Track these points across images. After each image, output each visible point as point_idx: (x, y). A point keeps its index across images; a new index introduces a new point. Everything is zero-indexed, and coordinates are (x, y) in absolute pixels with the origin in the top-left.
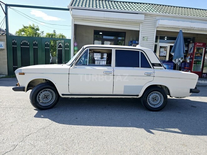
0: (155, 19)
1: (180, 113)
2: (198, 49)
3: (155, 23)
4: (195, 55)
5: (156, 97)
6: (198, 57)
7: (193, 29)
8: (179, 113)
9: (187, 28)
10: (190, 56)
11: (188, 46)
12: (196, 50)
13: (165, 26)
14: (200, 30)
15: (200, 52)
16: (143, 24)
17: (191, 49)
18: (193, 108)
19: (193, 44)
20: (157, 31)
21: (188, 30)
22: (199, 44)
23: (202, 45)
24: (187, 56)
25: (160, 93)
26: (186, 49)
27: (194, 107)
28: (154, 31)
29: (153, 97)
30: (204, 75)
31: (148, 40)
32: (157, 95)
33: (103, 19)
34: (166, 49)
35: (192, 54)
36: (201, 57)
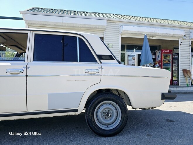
0: (118, 26)
1: (151, 135)
2: (165, 57)
3: (118, 30)
4: (164, 62)
5: (109, 111)
6: (166, 64)
7: (158, 35)
8: (148, 135)
9: (151, 34)
10: (159, 64)
11: (155, 54)
12: (163, 57)
13: (129, 32)
14: (164, 36)
15: (167, 58)
16: (106, 31)
17: (159, 57)
18: (169, 123)
19: (160, 51)
20: (122, 37)
21: (153, 36)
22: (165, 51)
23: (168, 52)
24: (155, 63)
25: (115, 104)
26: (154, 57)
27: (170, 121)
28: (118, 37)
29: (105, 111)
30: (174, 82)
31: (113, 47)
32: (111, 107)
33: (62, 24)
34: (134, 58)
35: (160, 62)
36: (170, 64)
